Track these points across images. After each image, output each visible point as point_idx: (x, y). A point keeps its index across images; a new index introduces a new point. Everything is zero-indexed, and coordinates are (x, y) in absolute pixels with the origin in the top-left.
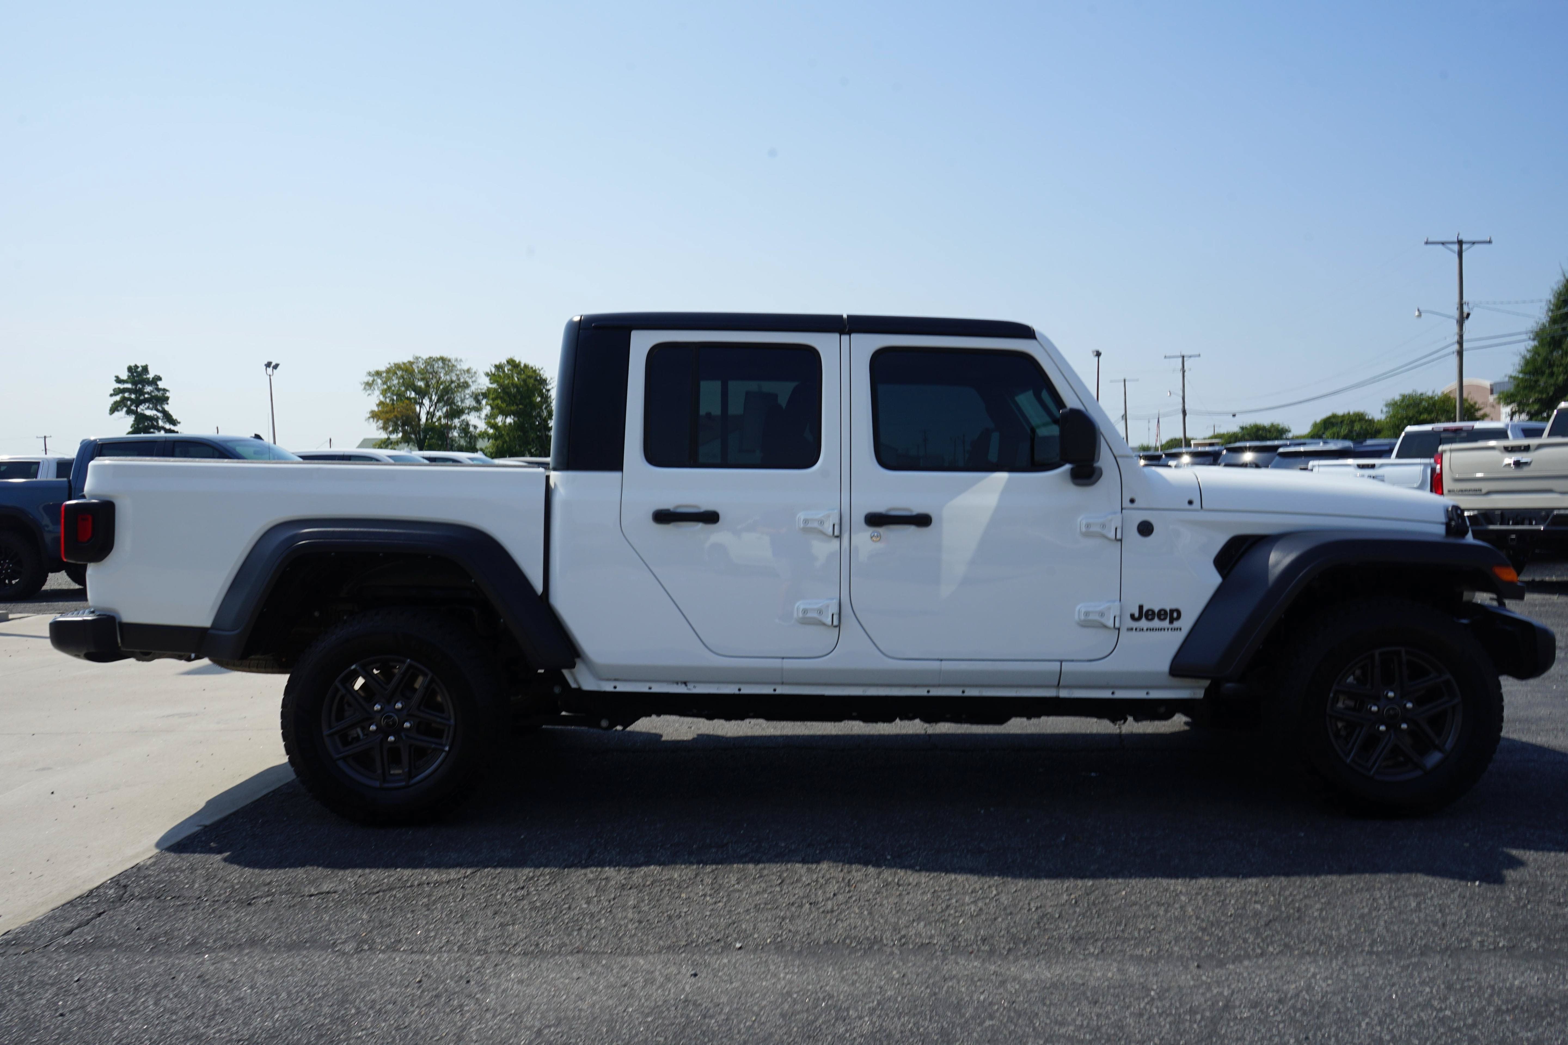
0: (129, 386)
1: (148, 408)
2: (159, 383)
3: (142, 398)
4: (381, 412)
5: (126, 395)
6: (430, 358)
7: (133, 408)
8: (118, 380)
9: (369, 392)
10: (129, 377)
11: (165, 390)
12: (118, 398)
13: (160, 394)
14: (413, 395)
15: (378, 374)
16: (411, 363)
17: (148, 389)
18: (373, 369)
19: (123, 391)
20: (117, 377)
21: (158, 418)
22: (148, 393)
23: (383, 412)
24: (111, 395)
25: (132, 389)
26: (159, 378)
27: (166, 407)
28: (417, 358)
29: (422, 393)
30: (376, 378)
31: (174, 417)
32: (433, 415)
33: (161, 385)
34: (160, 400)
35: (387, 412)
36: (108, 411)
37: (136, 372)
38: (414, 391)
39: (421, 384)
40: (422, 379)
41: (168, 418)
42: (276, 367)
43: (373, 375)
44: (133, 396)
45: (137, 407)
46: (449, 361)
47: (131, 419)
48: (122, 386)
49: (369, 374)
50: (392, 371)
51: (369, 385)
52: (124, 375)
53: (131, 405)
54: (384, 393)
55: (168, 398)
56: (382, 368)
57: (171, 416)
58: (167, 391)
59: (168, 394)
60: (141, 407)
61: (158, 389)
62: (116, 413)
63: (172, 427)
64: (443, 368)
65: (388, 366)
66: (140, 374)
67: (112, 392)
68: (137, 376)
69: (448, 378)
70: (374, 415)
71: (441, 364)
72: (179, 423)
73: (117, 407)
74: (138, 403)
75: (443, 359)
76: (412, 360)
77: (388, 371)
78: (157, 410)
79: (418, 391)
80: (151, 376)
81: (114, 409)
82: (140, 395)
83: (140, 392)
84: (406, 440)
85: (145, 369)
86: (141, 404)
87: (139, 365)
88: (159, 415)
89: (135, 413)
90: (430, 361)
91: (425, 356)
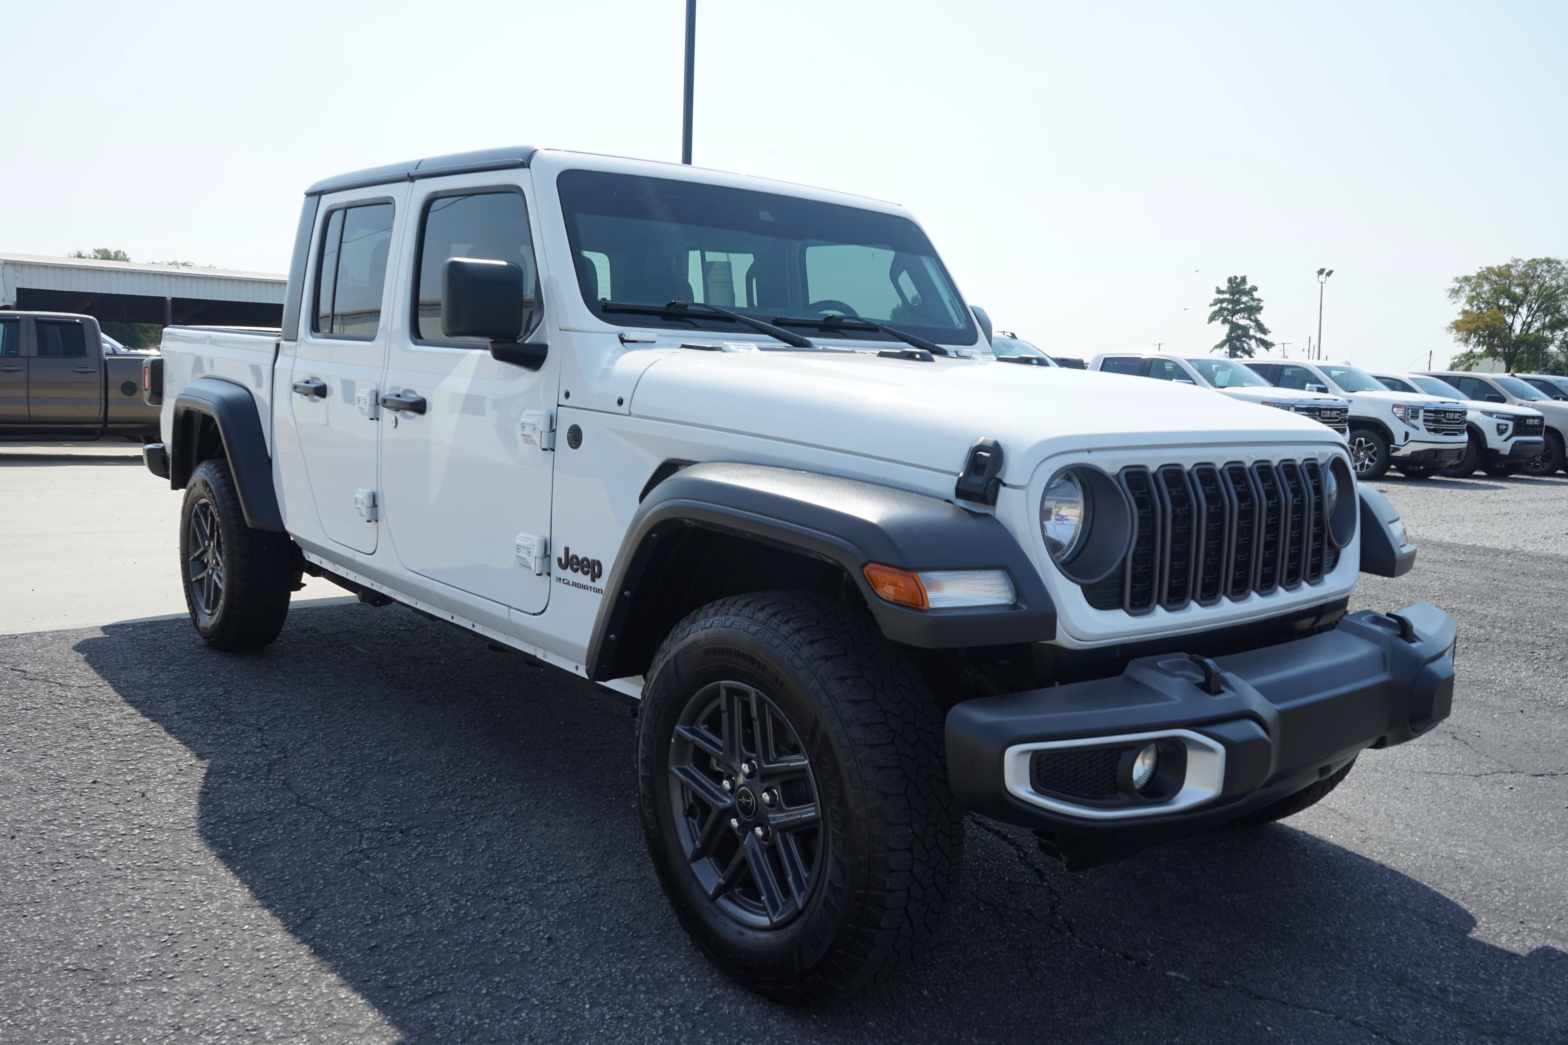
0: (1227, 296)
1: (1243, 318)
2: (1254, 293)
3: (1238, 308)
4: (1462, 322)
5: (1225, 305)
6: (1534, 260)
7: (1230, 318)
8: (1219, 291)
9: (1454, 300)
10: (1229, 287)
11: (1259, 300)
12: (1216, 308)
13: (1254, 304)
14: (1507, 303)
15: (1467, 279)
16: (1508, 267)
17: (1244, 299)
18: (1461, 274)
19: (1221, 301)
20: (1218, 288)
21: (1250, 327)
22: (1243, 303)
23: (1464, 322)
24: (1211, 305)
25: (1230, 299)
26: (1255, 289)
27: (1259, 317)
28: (1516, 261)
29: (1518, 301)
30: (1463, 284)
31: (1266, 327)
32: (1530, 325)
33: (1256, 295)
34: (1253, 310)
35: (1469, 323)
36: (1207, 320)
37: (1235, 283)
38: (1508, 298)
39: (1518, 291)
40: (1519, 285)
41: (1261, 328)
42: (1329, 274)
43: (1460, 282)
44: (1230, 307)
45: (1232, 317)
46: (1559, 263)
47: (1226, 328)
48: (1221, 297)
49: (1457, 280)
50: (1483, 276)
51: (1455, 292)
52: (1224, 286)
53: (1228, 315)
54: (1470, 300)
55: (1261, 308)
56: (1472, 272)
57: (1263, 326)
58: (1262, 301)
59: (1262, 304)
60: (1237, 316)
61: (1253, 300)
62: (1213, 322)
63: (1263, 336)
64: (1548, 272)
65: (1479, 271)
66: (1238, 285)
67: (1212, 302)
68: (1236, 287)
69: (1554, 283)
70: (1457, 326)
71: (1545, 267)
72: (1270, 332)
73: (1215, 317)
74: (1234, 312)
75: (1548, 261)
76: (1510, 263)
77: (1479, 276)
78: (1250, 319)
79: (1514, 299)
80: (1247, 287)
81: (1212, 319)
82: (1237, 305)
83: (1237, 302)
84: (1491, 353)
85: (1244, 280)
86: (1237, 313)
87: (1238, 276)
88: (1252, 324)
89: (1231, 323)
90: (1534, 263)
91: (1527, 258)
